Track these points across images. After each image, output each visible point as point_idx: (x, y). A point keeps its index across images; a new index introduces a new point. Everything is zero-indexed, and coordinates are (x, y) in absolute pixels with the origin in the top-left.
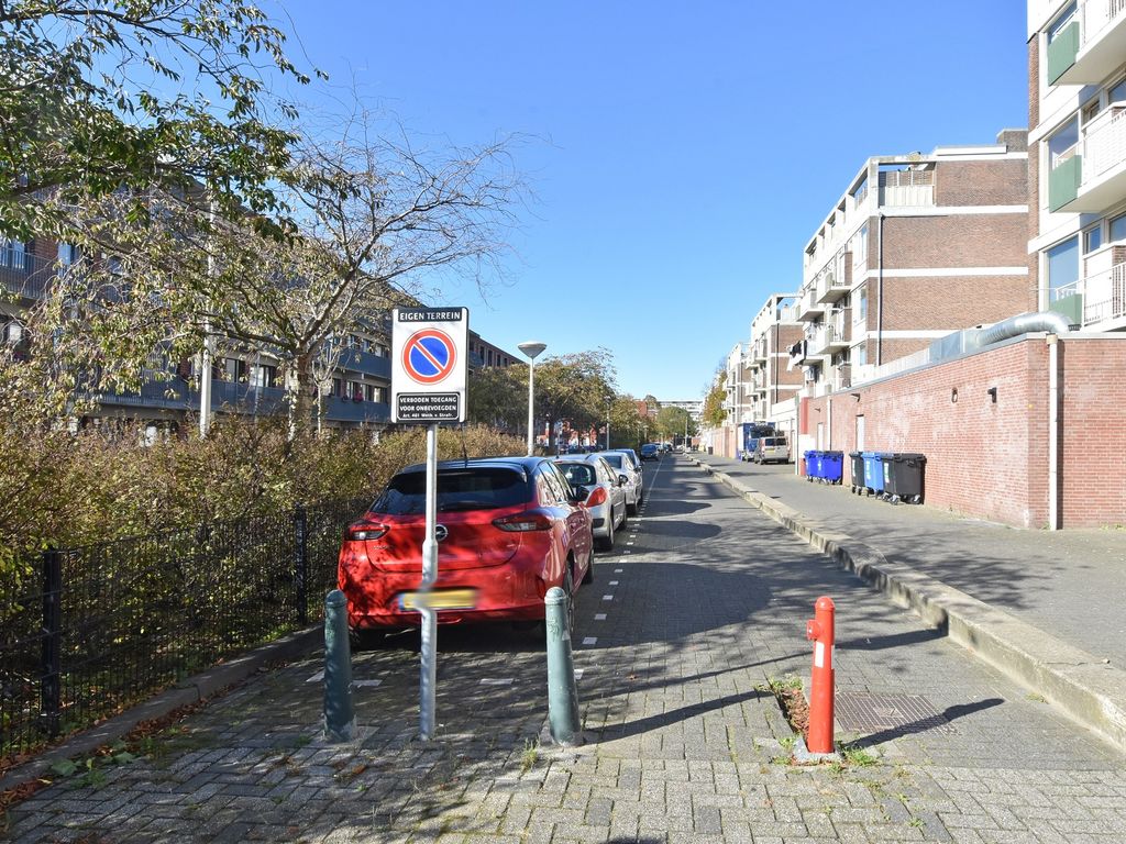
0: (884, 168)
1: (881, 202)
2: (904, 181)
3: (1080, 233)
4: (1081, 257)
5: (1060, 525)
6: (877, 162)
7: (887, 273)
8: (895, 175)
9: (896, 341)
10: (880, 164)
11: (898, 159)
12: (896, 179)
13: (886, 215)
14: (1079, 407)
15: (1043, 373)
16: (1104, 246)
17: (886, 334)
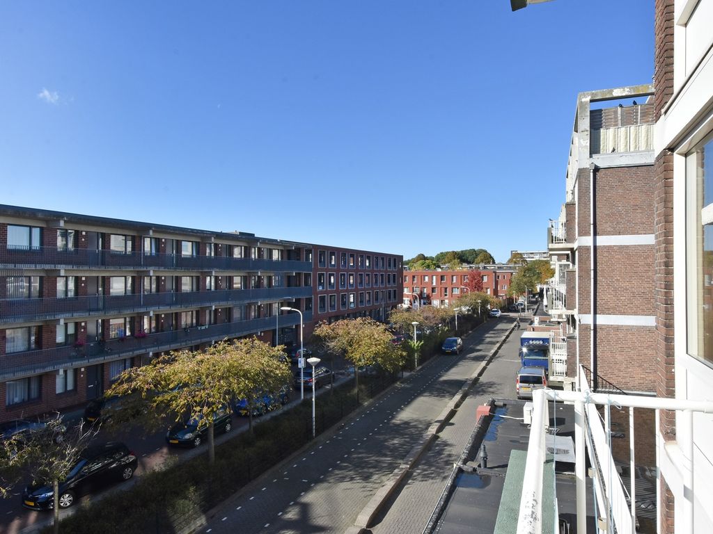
0: (597, 106)
1: (594, 149)
2: (628, 120)
6: (588, 99)
7: (602, 241)
8: (616, 112)
9: (617, 328)
10: (592, 101)
11: (617, 92)
12: (616, 117)
13: (601, 165)
17: (602, 320)
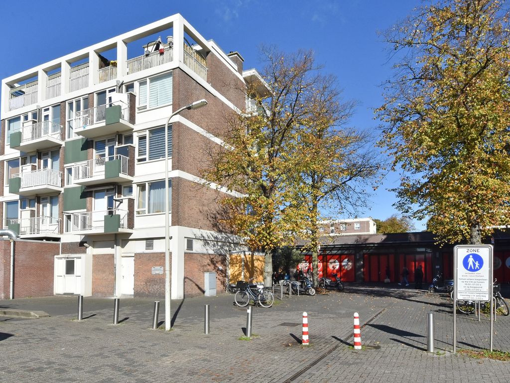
3: (19, 201)
4: (20, 210)
5: (13, 298)
14: (20, 262)
15: (9, 251)
16: (27, 208)
